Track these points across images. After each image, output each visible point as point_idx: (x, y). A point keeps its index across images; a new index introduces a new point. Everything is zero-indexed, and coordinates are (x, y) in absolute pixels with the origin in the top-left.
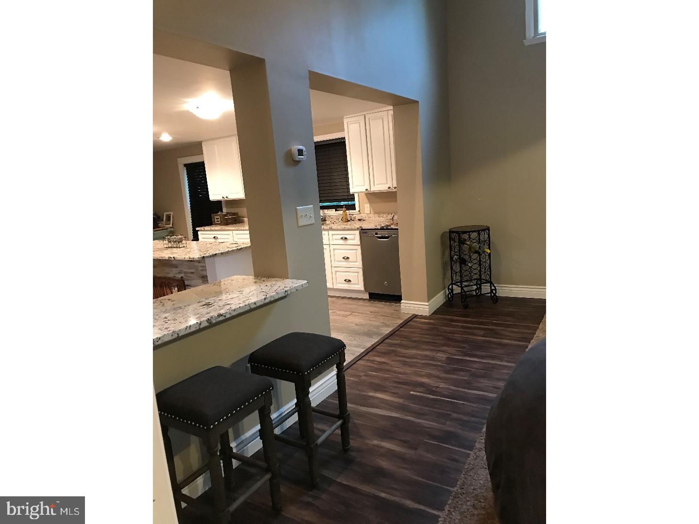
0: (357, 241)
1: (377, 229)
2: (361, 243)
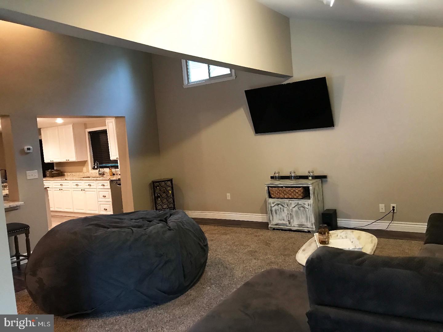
0: (109, 187)
1: (117, 180)
2: (111, 187)
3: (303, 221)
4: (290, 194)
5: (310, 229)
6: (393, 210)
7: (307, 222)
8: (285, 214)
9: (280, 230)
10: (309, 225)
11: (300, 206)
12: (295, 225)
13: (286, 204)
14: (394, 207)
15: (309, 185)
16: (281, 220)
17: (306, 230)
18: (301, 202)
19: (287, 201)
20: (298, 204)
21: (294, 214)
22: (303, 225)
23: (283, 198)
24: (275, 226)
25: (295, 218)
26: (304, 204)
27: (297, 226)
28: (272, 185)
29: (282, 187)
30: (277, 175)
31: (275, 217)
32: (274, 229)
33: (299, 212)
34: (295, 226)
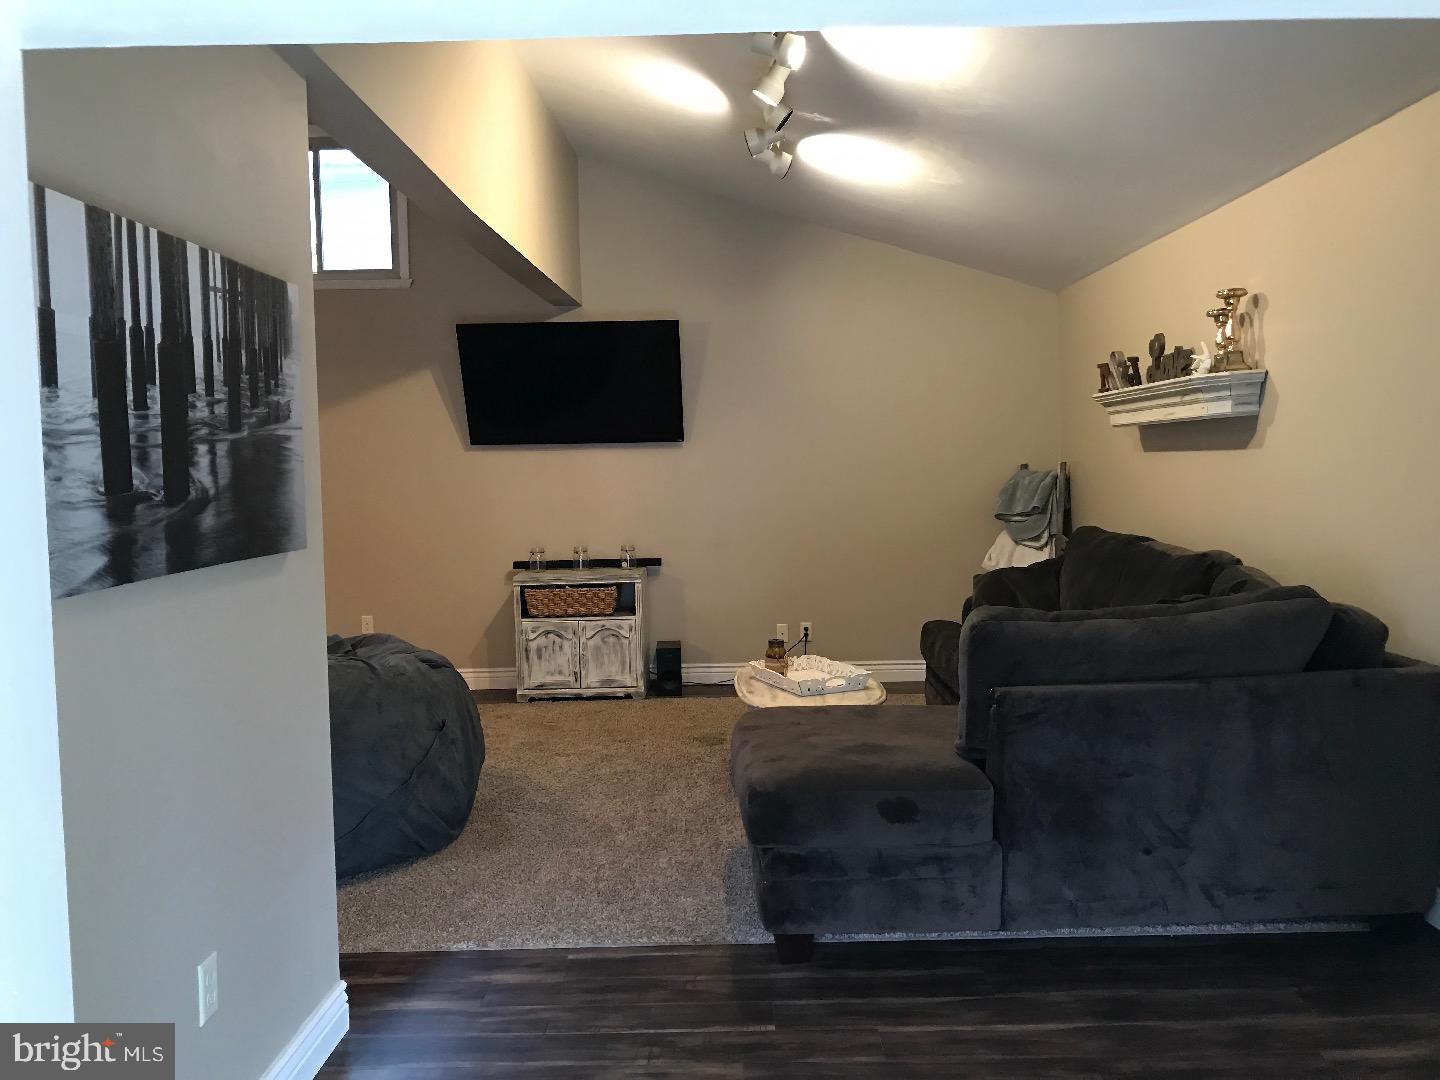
3: (613, 671)
4: (584, 605)
5: (631, 690)
6: (806, 635)
7: (623, 672)
8: (564, 658)
9: (548, 700)
10: (628, 680)
11: (608, 632)
12: (592, 681)
13: (570, 631)
14: (806, 629)
15: (636, 579)
16: (552, 674)
17: (620, 692)
18: (611, 623)
19: (571, 622)
20: (604, 628)
21: (589, 655)
22: (613, 681)
23: (562, 616)
24: (538, 692)
25: (591, 666)
26: (620, 627)
27: (598, 685)
28: (534, 581)
29: (563, 587)
30: (538, 558)
31: (535, 668)
32: (532, 700)
33: (605, 650)
34: (593, 685)
